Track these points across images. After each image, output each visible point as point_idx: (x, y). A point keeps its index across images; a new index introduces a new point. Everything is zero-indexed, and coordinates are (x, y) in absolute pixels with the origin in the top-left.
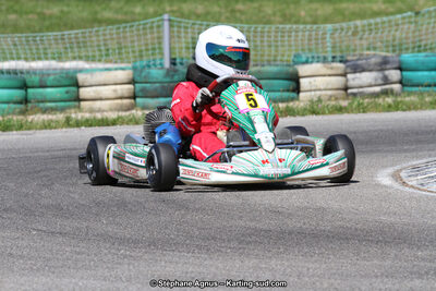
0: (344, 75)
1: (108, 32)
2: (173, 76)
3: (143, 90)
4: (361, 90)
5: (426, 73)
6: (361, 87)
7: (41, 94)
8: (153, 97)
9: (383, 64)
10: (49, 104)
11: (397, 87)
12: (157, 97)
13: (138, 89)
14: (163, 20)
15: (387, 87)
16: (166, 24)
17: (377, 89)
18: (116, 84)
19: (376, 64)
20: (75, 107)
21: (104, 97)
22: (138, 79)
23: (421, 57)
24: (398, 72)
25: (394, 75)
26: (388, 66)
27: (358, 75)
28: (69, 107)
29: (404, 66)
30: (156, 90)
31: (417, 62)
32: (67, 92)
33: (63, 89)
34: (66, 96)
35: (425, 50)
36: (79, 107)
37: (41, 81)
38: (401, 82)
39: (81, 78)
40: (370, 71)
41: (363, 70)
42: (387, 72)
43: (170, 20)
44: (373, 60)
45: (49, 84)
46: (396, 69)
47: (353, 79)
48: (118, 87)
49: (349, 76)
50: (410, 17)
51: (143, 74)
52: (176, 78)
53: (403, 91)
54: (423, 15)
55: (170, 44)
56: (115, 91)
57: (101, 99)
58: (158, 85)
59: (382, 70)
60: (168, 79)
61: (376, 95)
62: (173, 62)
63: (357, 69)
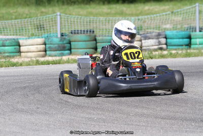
0: (141, 41)
1: (32, 20)
2: (63, 41)
3: (49, 48)
4: (148, 48)
5: (178, 40)
6: (148, 46)
7: (3, 49)
8: (54, 51)
9: (158, 36)
10: (7, 54)
11: (164, 46)
12: (56, 51)
13: (47, 47)
14: (57, 15)
15: (160, 46)
16: (59, 17)
17: (156, 47)
18: (37, 45)
19: (155, 36)
20: (18, 55)
21: (32, 51)
22: (47, 43)
23: (175, 32)
24: (165, 39)
25: (163, 40)
26: (161, 37)
27: (147, 41)
28: (16, 56)
29: (167, 37)
30: (55, 47)
31: (173, 35)
32: (15, 49)
33: (13, 47)
34: (14, 51)
35: (176, 29)
36: (20, 55)
37: (3, 43)
38: (166, 44)
39: (21, 42)
40: (153, 39)
41: (149, 38)
42: (160, 40)
43: (60, 15)
44: (154, 34)
45: (6, 45)
46: (164, 38)
47: (145, 43)
48: (38, 46)
49: (143, 41)
50: (169, 14)
51: (50, 40)
52: (65, 42)
53: (167, 48)
54: (175, 13)
55: (61, 27)
56: (37, 48)
57: (31, 52)
58: (56, 45)
59: (158, 38)
60: (61, 43)
61: (155, 50)
62: (62, 35)
63: (146, 38)
